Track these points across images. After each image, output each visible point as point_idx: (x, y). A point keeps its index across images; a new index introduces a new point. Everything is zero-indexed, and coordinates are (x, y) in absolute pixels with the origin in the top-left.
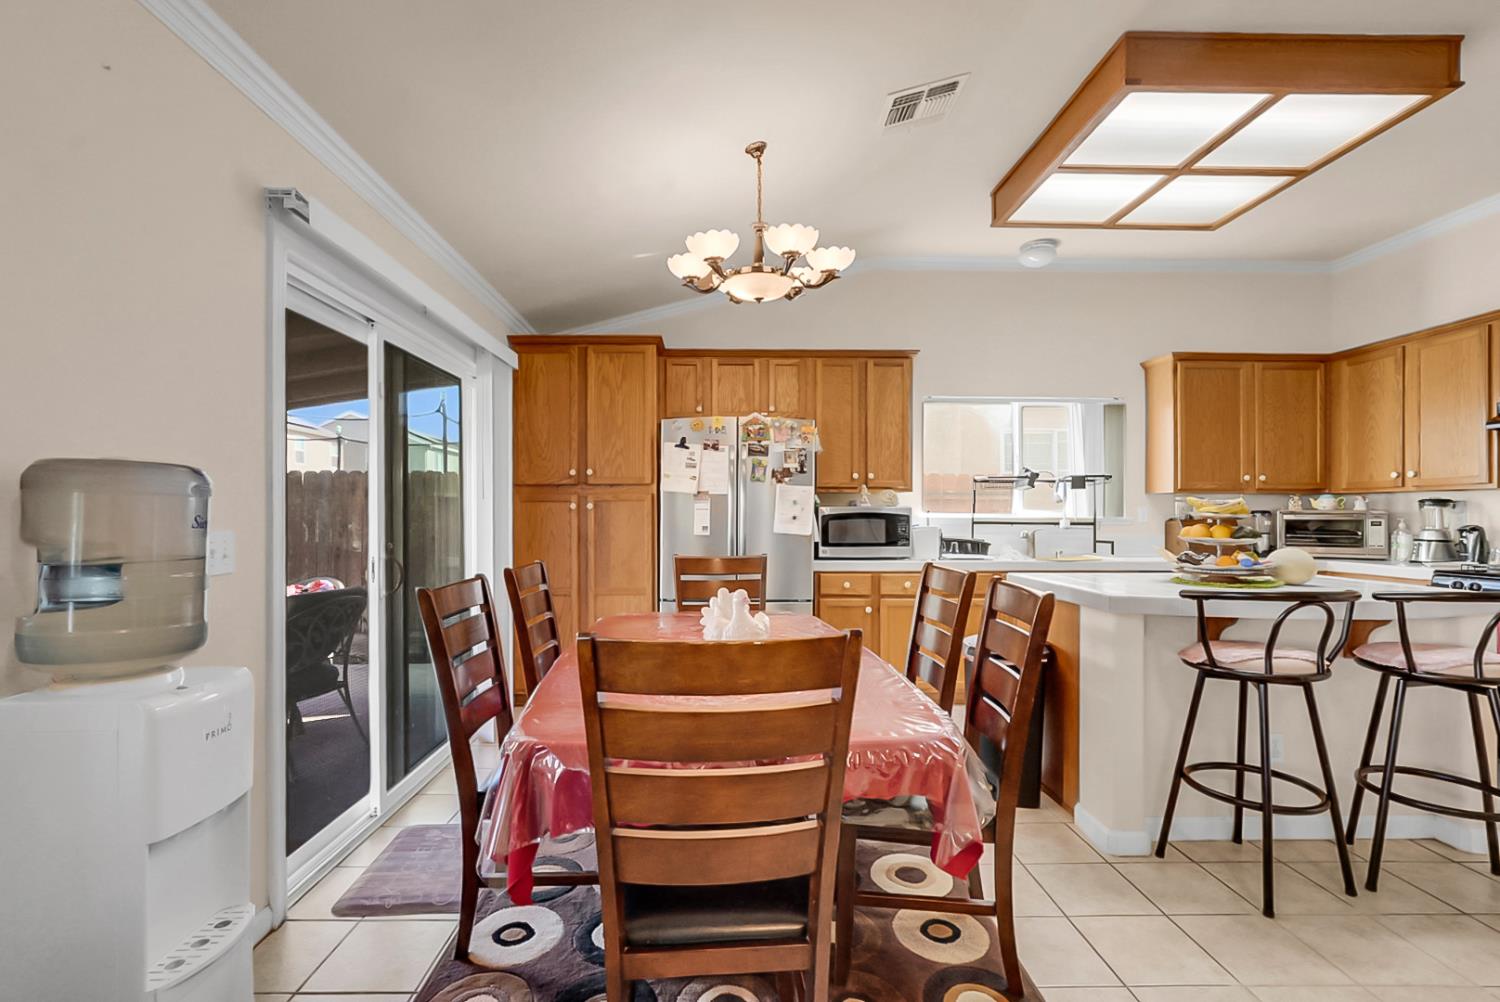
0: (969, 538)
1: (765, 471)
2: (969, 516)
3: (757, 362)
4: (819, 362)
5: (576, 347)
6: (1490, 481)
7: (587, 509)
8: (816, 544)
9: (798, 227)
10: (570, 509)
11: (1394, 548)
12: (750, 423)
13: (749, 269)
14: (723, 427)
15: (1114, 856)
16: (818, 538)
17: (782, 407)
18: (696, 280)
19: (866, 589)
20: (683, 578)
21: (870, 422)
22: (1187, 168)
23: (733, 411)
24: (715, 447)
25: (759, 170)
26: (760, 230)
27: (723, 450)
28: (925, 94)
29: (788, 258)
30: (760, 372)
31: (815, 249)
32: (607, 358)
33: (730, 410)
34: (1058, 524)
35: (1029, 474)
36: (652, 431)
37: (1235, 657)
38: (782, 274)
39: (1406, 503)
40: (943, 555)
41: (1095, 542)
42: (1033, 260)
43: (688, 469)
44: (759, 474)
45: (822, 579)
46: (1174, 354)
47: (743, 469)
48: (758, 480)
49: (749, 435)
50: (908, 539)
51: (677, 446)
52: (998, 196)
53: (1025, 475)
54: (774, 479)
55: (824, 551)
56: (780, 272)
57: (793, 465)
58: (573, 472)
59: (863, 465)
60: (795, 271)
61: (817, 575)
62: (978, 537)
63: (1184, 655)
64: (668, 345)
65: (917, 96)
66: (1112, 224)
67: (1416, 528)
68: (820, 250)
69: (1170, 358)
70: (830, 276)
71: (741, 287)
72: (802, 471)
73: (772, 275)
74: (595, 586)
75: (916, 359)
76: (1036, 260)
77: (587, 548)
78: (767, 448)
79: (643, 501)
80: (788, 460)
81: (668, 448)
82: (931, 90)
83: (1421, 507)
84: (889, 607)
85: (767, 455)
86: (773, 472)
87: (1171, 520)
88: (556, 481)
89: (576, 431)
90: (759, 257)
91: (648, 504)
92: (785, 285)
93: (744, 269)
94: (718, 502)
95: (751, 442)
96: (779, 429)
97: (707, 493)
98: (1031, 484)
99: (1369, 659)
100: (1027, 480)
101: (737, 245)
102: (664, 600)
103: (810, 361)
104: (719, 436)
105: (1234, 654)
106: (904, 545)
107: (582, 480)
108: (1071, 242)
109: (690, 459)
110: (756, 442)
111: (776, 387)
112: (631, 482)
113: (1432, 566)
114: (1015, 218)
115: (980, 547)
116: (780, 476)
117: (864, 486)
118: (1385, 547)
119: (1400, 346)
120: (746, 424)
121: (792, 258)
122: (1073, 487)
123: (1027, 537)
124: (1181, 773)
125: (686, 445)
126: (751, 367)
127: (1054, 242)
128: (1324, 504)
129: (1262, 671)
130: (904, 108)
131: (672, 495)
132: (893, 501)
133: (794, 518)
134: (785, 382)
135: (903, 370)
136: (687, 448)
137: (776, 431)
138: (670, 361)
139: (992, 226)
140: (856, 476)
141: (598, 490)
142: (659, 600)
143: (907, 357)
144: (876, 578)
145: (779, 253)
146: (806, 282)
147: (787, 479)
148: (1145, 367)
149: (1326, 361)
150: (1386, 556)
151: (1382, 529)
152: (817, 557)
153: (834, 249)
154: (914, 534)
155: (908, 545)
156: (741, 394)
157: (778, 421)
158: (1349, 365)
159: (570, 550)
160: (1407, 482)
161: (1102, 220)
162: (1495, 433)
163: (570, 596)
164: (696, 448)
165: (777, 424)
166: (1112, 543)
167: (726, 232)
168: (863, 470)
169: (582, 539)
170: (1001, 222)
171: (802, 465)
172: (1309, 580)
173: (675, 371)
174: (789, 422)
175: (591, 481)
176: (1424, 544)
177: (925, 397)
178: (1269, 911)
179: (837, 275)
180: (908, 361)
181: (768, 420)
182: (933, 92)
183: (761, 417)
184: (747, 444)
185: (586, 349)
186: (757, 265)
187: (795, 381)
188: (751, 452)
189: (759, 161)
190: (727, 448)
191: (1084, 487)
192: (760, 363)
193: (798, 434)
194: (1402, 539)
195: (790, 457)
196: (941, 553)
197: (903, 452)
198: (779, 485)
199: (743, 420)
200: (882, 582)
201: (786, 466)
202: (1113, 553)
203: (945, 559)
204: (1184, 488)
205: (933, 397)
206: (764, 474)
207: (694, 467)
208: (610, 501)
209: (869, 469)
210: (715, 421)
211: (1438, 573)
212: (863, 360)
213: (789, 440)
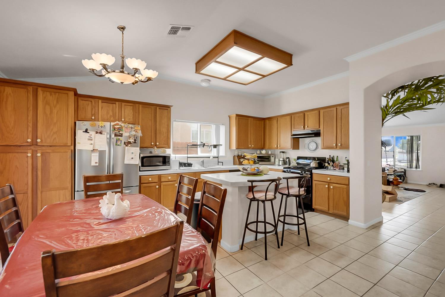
0: (187, 162)
1: (121, 142)
2: (186, 155)
3: (117, 103)
4: (141, 106)
5: (31, 87)
6: (291, 148)
7: (37, 156)
8: (140, 166)
9: (139, 60)
10: (27, 156)
11: (275, 162)
12: (116, 125)
13: (119, 71)
14: (104, 126)
15: (231, 253)
16: (140, 165)
17: (127, 120)
18: (95, 71)
19: (156, 180)
20: (88, 184)
21: (157, 127)
22: (243, 69)
23: (107, 119)
24: (101, 133)
25: (123, 36)
26: (123, 58)
27: (104, 134)
28: (181, 28)
29: (135, 70)
30: (119, 106)
31: (144, 69)
32: (48, 94)
33: (106, 119)
34: (210, 157)
35: (203, 144)
36: (72, 125)
37: (259, 196)
38: (132, 76)
39: (278, 152)
40: (180, 168)
41: (218, 162)
42: (204, 84)
43: (89, 141)
44: (119, 143)
45: (141, 178)
46: (236, 114)
47: (112, 140)
48: (118, 145)
49: (115, 129)
50: (169, 164)
51: (83, 132)
52: (197, 64)
53: (202, 144)
54: (125, 145)
55: (142, 169)
56: (131, 75)
57: (132, 140)
58: (29, 140)
59: (155, 140)
60: (137, 75)
61: (140, 176)
62: (189, 162)
63: (247, 196)
64: (79, 92)
65: (179, 28)
66: (225, 79)
67: (279, 157)
68: (146, 70)
69: (235, 115)
70: (149, 79)
71: (116, 77)
72: (135, 143)
73: (128, 75)
74: (42, 188)
75: (172, 108)
76: (205, 85)
77: (37, 172)
78: (122, 134)
79: (67, 152)
80: (130, 139)
81: (80, 133)
82: (183, 28)
83: (280, 153)
84: (164, 185)
85: (122, 137)
86: (124, 143)
87: (235, 156)
88: (18, 144)
89: (31, 123)
90: (123, 67)
91: (69, 154)
92: (133, 79)
93: (117, 71)
94: (102, 154)
95: (116, 132)
96: (127, 128)
97: (97, 150)
98: (203, 147)
99: (281, 192)
100: (202, 146)
101: (114, 61)
102: (77, 191)
103: (137, 105)
104: (102, 129)
105: (259, 195)
106: (168, 165)
107: (34, 143)
108: (214, 82)
109: (90, 137)
110: (118, 132)
111: (125, 112)
112: (61, 145)
113: (283, 166)
114: (202, 72)
115: (190, 165)
116: (127, 144)
117: (155, 147)
118: (274, 162)
119: (277, 117)
120: (114, 125)
121: (136, 71)
122: (214, 148)
123: (202, 162)
124: (246, 227)
125: (88, 131)
126: (115, 105)
127: (209, 80)
128: (264, 152)
129: (264, 199)
130: (174, 31)
131: (80, 151)
132: (165, 152)
133: (132, 158)
134: (128, 111)
135: (168, 111)
136: (89, 133)
137: (126, 129)
138: (79, 99)
139: (195, 73)
140: (153, 144)
141: (44, 148)
142: (75, 191)
143: (169, 107)
144: (160, 176)
145: (131, 68)
146: (140, 80)
147: (129, 145)
148: (229, 117)
149: (264, 119)
150: (274, 164)
151: (274, 158)
152: (140, 171)
153: (151, 71)
154: (171, 162)
155: (170, 165)
156: (111, 113)
157: (126, 125)
158: (268, 121)
159: (27, 173)
160: (278, 147)
161: (223, 77)
162: (292, 138)
163: (27, 193)
164: (92, 133)
165: (126, 126)
166: (223, 162)
167: (110, 56)
168: (155, 142)
169: (34, 168)
170: (198, 72)
171: (135, 140)
172: (268, 173)
173: (81, 102)
174: (130, 126)
175: (39, 144)
176: (281, 161)
177: (174, 120)
178: (266, 259)
179: (151, 79)
180: (170, 108)
181: (123, 124)
182: (184, 29)
183: (120, 123)
184: (114, 132)
185: (37, 89)
186: (121, 70)
187: (132, 111)
188: (116, 135)
189: (123, 33)
190: (106, 134)
191: (216, 148)
192: (119, 104)
193: (134, 129)
194: (277, 160)
195: (131, 138)
196: (179, 167)
197: (168, 136)
198: (126, 147)
199: (112, 124)
200: (162, 177)
201: (129, 140)
202: (223, 165)
203: (180, 169)
204: (238, 148)
205: (176, 120)
206: (121, 143)
207: (92, 140)
208: (50, 152)
209: (157, 141)
210: (101, 123)
211: (284, 168)
212: (155, 107)
213: (130, 132)
